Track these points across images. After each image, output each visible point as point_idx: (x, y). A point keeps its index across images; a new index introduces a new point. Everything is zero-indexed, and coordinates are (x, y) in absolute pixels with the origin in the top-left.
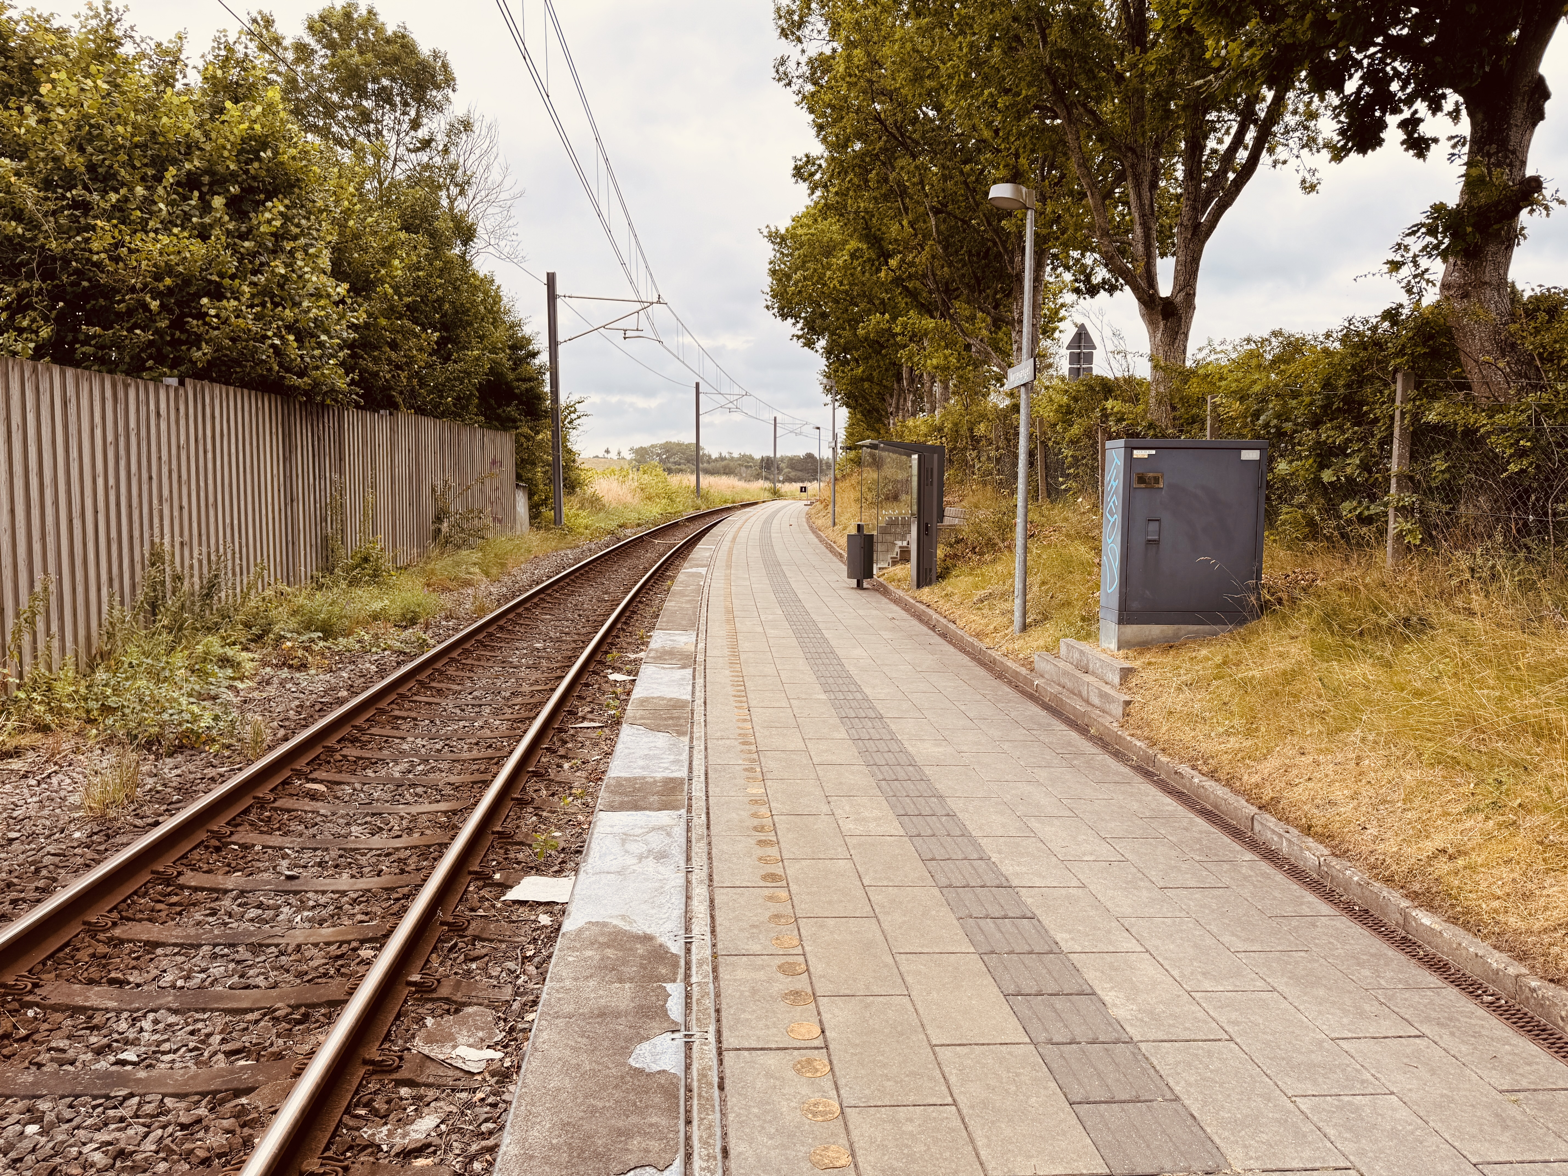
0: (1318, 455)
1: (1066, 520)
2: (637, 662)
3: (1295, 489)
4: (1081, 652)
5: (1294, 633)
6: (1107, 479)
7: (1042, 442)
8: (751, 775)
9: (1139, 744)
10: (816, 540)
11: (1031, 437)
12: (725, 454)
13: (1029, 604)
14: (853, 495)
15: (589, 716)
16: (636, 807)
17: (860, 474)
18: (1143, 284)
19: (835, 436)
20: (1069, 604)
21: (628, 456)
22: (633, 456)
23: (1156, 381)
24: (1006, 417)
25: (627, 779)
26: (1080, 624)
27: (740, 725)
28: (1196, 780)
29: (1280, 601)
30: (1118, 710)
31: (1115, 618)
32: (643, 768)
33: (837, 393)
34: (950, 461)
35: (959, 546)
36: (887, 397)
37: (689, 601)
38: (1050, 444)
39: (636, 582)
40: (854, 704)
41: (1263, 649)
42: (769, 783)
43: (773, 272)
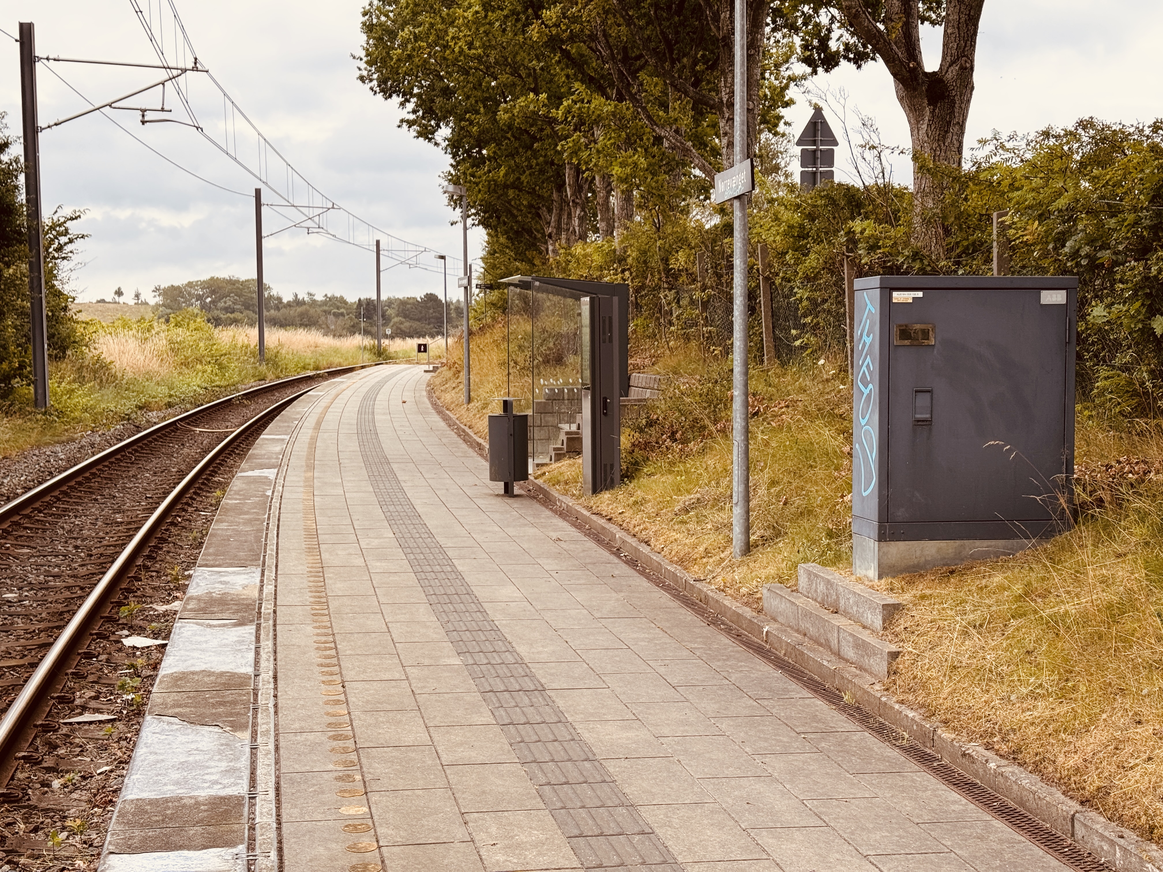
0: (1148, 296)
1: (803, 390)
2: (169, 617)
3: (1117, 345)
4: (828, 582)
5: (1120, 550)
6: (857, 333)
7: (767, 279)
8: (348, 786)
9: (911, 714)
10: (442, 424)
11: (750, 271)
12: (303, 296)
13: (753, 514)
14: (496, 356)
15: (93, 704)
16: (168, 846)
17: (507, 324)
18: (901, 53)
19: (467, 269)
20: (810, 512)
21: (153, 300)
22: (159, 300)
23: (920, 191)
24: (714, 241)
25: (152, 802)
26: (824, 541)
27: (331, 709)
28: (992, 765)
29: (1100, 502)
30: (880, 666)
31: (874, 531)
32: (177, 783)
33: (469, 206)
34: (637, 306)
35: (653, 431)
36: (544, 212)
37: (249, 522)
38: (778, 281)
39: (166, 494)
40: (503, 670)
41: (1079, 572)
42: (374, 798)
43: (369, 28)
